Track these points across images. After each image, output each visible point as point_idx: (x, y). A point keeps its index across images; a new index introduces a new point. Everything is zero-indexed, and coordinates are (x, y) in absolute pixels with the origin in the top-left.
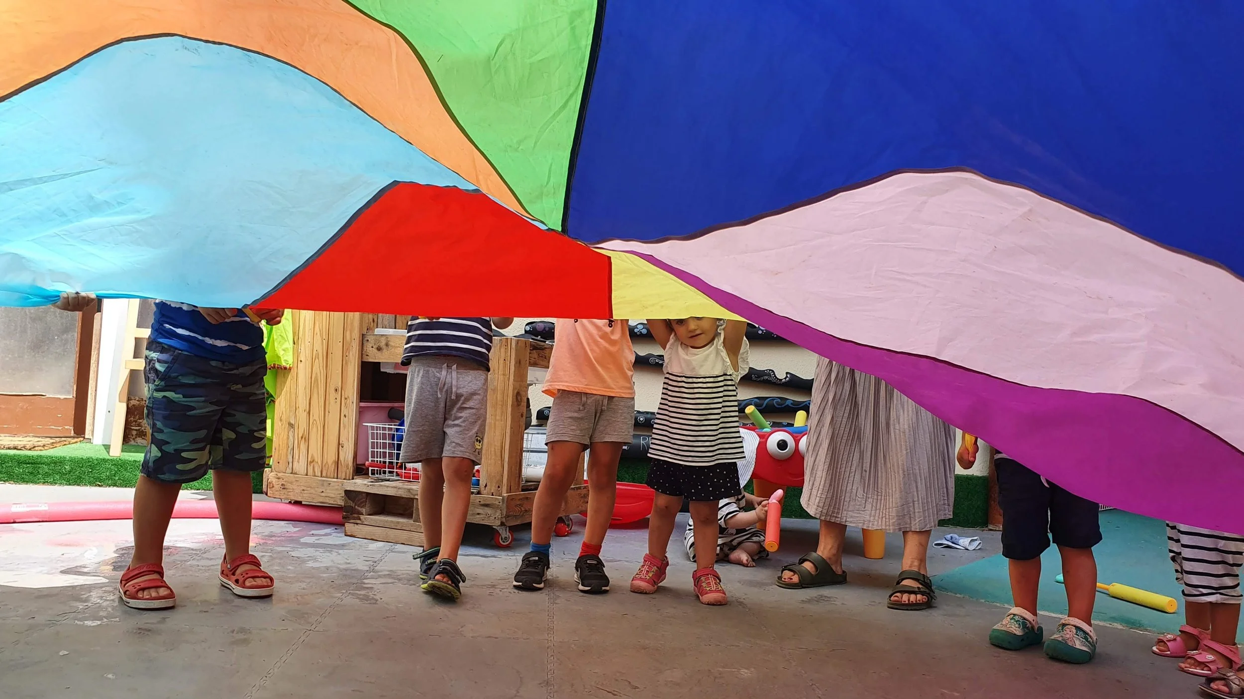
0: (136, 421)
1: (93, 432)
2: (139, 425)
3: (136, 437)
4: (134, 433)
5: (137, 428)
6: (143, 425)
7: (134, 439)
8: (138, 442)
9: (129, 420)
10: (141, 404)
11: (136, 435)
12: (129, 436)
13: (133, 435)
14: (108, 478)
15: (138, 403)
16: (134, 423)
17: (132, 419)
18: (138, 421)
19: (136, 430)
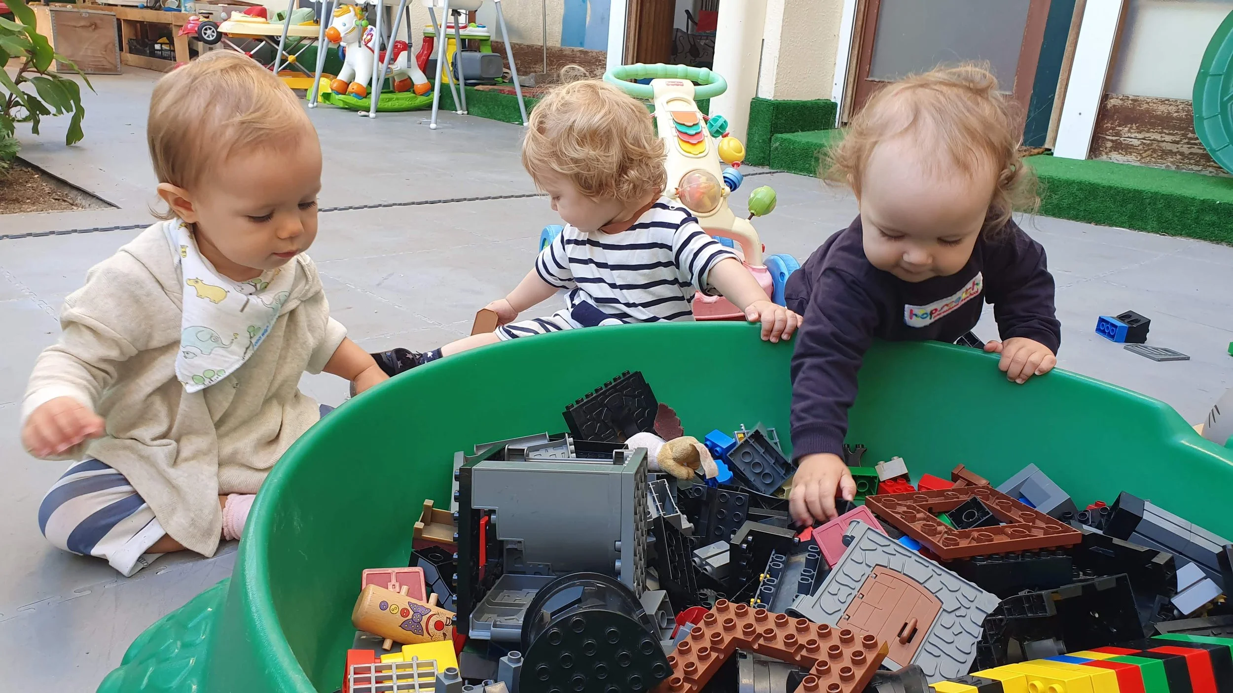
0: (1113, 129)
1: (1055, 139)
2: (1118, 134)
3: (1110, 151)
4: (1109, 144)
5: (1114, 138)
6: (1123, 134)
7: (1107, 153)
8: (1112, 158)
9: (1105, 126)
10: (1125, 104)
11: (1111, 147)
12: (1101, 149)
13: (1106, 148)
14: (1070, 207)
15: (1121, 102)
16: (1111, 131)
17: (1109, 125)
18: (1117, 128)
19: (1112, 141)
